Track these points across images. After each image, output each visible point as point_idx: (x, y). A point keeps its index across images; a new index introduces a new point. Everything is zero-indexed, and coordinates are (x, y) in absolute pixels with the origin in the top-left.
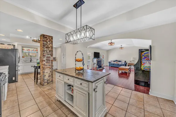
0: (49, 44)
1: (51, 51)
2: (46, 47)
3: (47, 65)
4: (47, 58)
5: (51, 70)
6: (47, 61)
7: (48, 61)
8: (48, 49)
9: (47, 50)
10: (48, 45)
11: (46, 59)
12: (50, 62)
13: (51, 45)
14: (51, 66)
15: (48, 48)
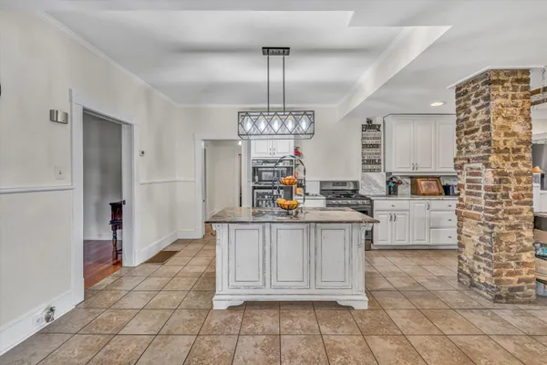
0: (475, 116)
1: (483, 144)
2: (466, 133)
3: (470, 203)
4: (470, 174)
5: (486, 233)
6: (469, 187)
7: (474, 191)
8: (473, 138)
9: (470, 141)
10: (471, 120)
11: (468, 181)
12: (479, 195)
13: (482, 116)
14: (482, 213)
15: (473, 132)
